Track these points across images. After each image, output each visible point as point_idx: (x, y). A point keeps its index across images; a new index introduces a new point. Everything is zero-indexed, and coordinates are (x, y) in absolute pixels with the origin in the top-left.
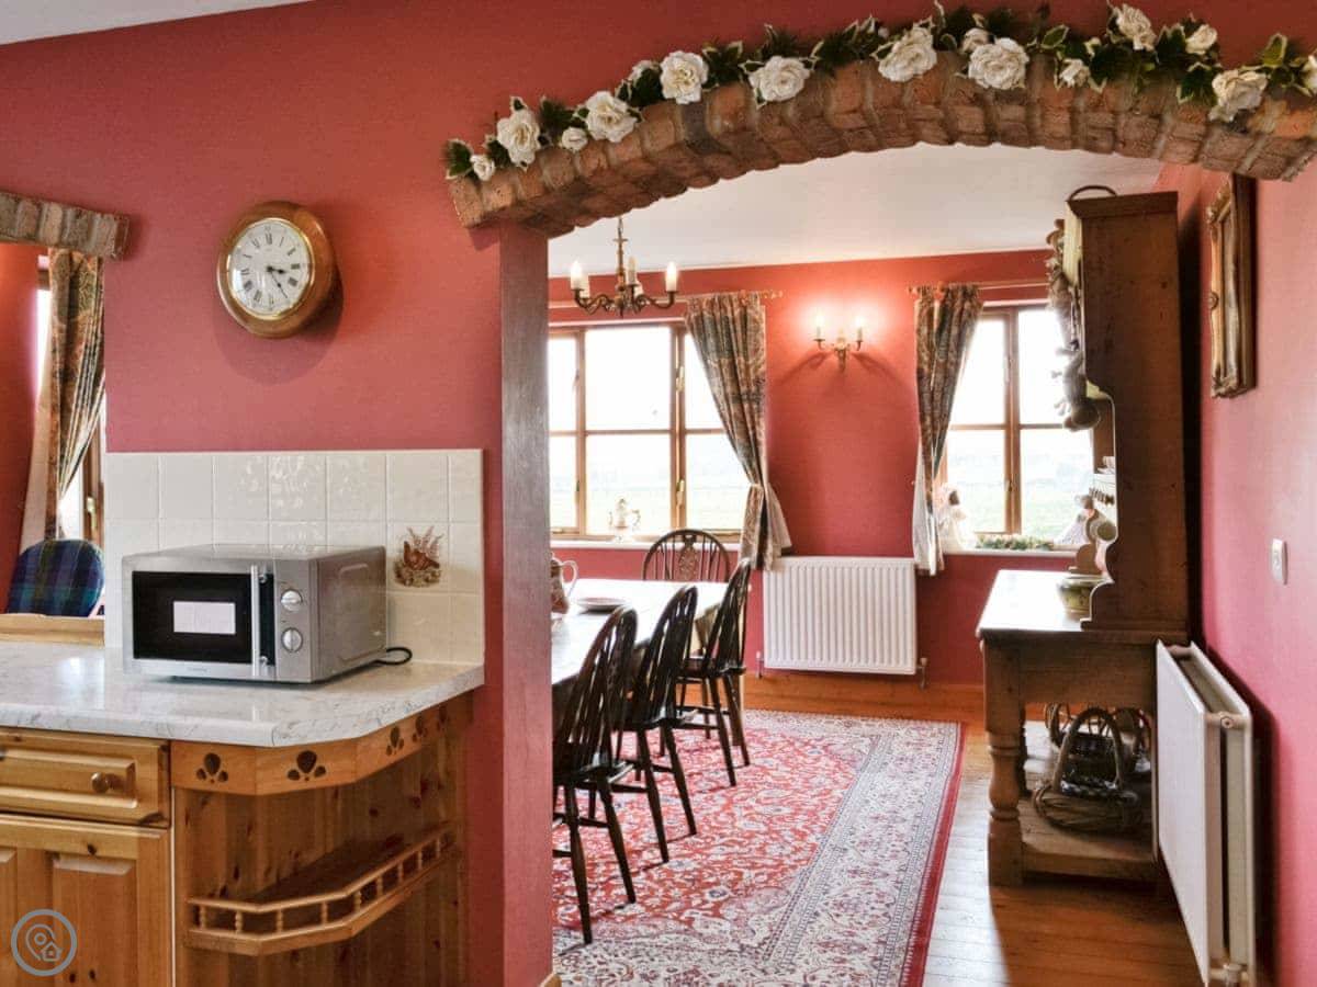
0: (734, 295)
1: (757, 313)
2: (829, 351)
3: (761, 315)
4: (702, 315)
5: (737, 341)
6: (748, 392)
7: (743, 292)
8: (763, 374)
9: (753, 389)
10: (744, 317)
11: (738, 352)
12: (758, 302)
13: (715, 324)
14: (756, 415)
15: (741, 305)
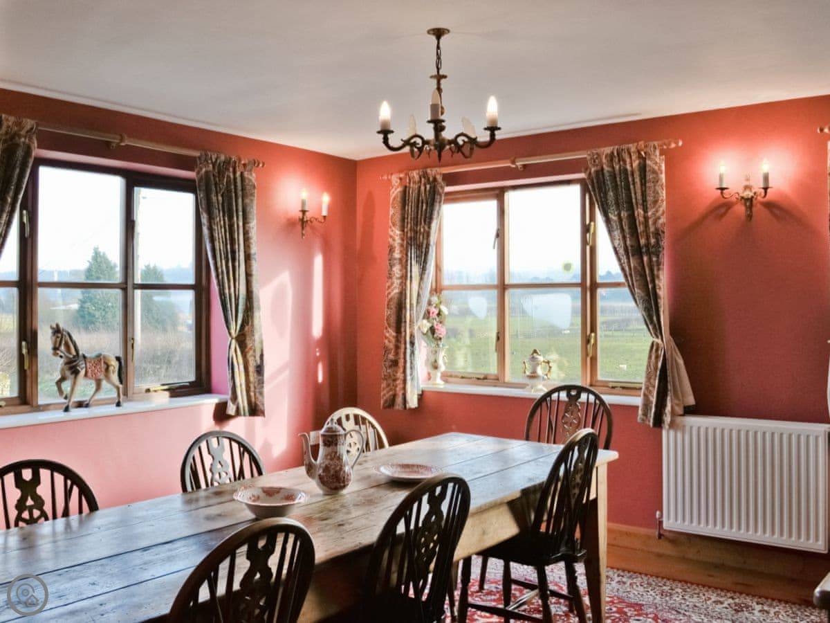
0: (633, 148)
1: (656, 163)
2: (734, 199)
3: (660, 167)
4: (602, 169)
5: (635, 194)
6: (648, 245)
7: (642, 143)
8: (663, 224)
9: (653, 241)
10: (643, 168)
11: (637, 203)
12: (658, 152)
13: (615, 178)
14: (655, 268)
15: (640, 156)
